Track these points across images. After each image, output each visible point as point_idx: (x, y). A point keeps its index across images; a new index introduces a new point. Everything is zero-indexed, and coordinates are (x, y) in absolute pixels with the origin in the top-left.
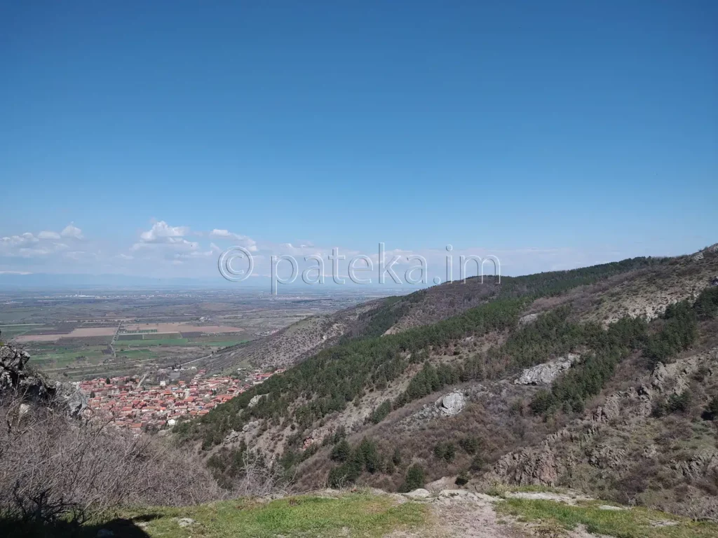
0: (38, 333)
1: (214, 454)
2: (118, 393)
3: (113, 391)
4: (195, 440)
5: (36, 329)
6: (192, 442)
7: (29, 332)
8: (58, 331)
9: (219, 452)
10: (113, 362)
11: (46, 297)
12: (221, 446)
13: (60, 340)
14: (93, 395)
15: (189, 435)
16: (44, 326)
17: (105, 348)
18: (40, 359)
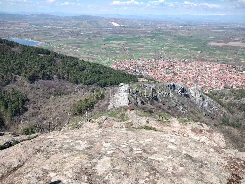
0: (218, 42)
1: (236, 102)
2: (227, 71)
3: (226, 70)
4: (233, 96)
5: (218, 40)
6: (232, 96)
7: (216, 41)
8: (224, 42)
9: (238, 102)
10: (235, 58)
11: (228, 26)
12: (239, 100)
13: (223, 46)
14: (219, 71)
15: (232, 94)
16: (221, 39)
17: (236, 52)
18: (214, 52)
